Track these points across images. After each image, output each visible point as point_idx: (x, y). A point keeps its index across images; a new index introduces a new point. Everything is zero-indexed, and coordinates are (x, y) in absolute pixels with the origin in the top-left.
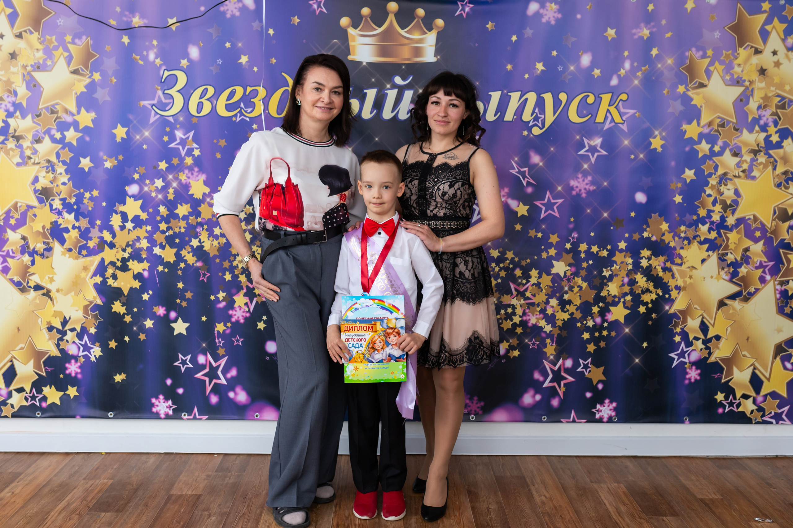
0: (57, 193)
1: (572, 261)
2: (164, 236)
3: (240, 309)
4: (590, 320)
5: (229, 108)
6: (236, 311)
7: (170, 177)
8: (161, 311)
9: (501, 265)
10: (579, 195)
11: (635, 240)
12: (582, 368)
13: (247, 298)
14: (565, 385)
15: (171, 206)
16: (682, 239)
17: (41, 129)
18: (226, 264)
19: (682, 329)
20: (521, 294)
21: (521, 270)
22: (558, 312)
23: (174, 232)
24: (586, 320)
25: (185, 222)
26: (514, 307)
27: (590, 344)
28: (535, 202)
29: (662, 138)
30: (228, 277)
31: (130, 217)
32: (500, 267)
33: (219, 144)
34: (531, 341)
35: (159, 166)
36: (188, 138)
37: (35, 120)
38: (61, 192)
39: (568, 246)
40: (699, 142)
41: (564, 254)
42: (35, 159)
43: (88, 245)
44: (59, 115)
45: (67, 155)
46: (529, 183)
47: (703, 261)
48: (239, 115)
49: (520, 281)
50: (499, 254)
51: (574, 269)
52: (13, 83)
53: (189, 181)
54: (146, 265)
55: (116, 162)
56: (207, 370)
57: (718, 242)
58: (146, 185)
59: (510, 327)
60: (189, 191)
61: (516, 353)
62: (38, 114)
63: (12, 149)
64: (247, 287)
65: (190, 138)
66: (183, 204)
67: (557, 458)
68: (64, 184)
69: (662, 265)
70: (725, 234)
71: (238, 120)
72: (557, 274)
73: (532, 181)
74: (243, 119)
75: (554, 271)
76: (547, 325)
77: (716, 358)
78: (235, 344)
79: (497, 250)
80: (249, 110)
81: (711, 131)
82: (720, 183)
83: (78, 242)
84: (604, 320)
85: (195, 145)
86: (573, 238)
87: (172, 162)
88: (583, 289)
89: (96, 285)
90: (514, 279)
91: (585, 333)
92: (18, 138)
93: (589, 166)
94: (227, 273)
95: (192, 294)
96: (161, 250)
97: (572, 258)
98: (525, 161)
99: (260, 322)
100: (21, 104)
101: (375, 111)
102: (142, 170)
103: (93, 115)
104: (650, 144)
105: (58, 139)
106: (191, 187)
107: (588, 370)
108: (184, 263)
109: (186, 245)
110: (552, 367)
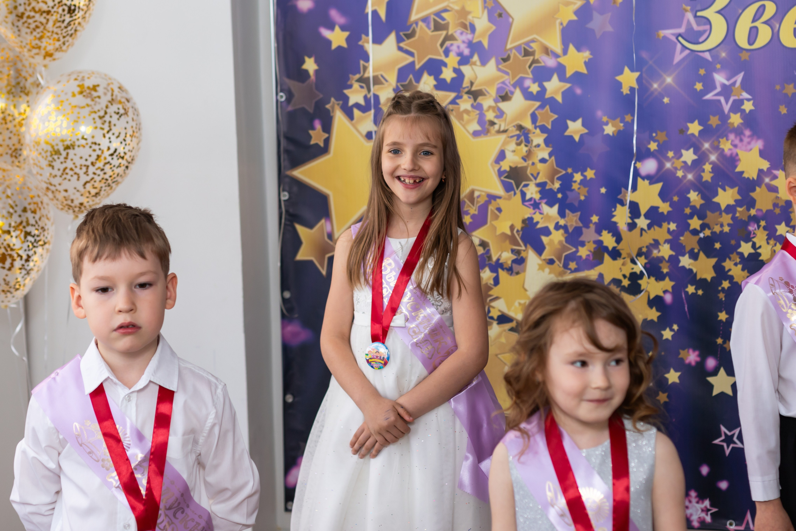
0: (532, 175)
2: (696, 238)
7: (707, 145)
8: (691, 357)
15: (708, 190)
17: (509, 80)
23: (712, 233)
25: (730, 215)
31: (643, 209)
33: (784, 92)
35: (688, 129)
36: (734, 83)
37: (500, 66)
38: (538, 174)
42: (501, 124)
43: (579, 254)
44: (536, 57)
45: (548, 118)
52: (469, 13)
53: (736, 151)
54: (668, 284)
55: (622, 125)
58: (668, 159)
62: (505, 57)
63: (466, 111)
65: (738, 84)
66: (727, 188)
68: (543, 161)
83: (564, 249)
85: (745, 95)
87: (709, 123)
92: (475, 94)
96: (691, 261)
100: (480, 43)
102: (662, 136)
103: (587, 55)
105: (535, 93)
108: (727, 282)
109: (732, 253)
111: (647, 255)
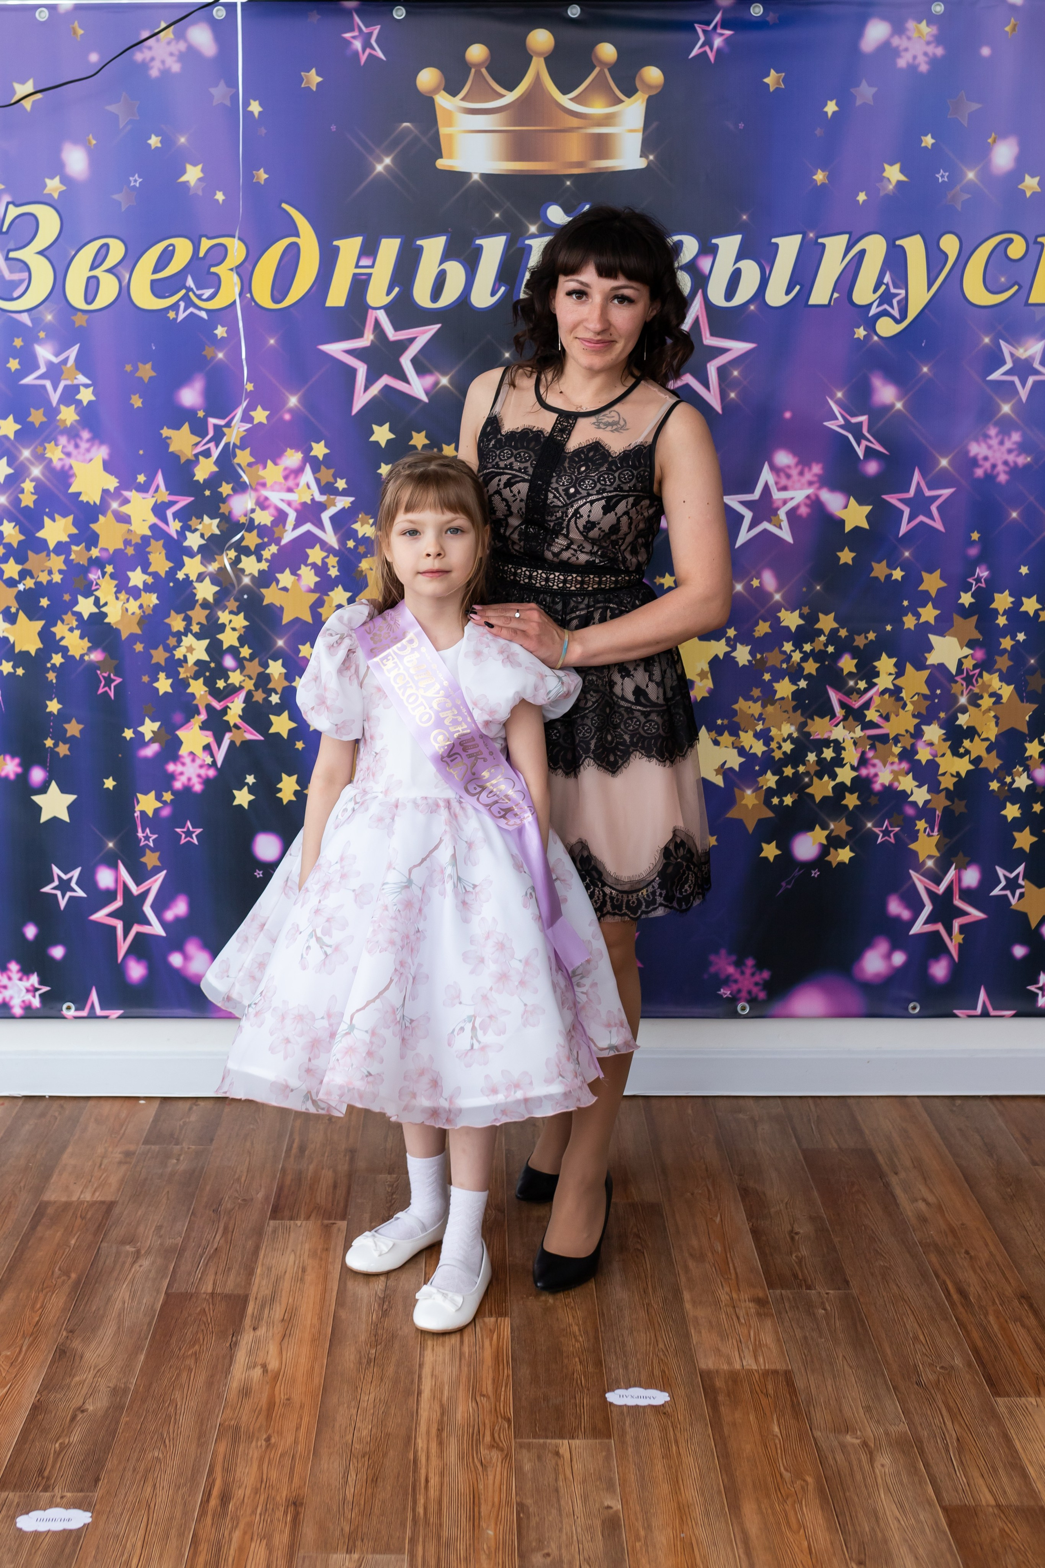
1: (977, 635)
2: (13, 591)
3: (193, 760)
4: (1020, 775)
5: (159, 288)
6: (183, 764)
7: (26, 453)
8: (8, 767)
9: (807, 647)
10: (990, 477)
12: (1002, 889)
13: (209, 733)
14: (963, 928)
15: (29, 520)
18: (159, 656)
20: (855, 715)
21: (853, 658)
22: (943, 755)
23: (36, 583)
24: (1010, 774)
25: (63, 557)
26: (838, 747)
27: (1021, 830)
28: (884, 497)
30: (164, 685)
32: (805, 653)
33: (137, 375)
34: (879, 824)
36: (65, 361)
39: (966, 599)
41: (957, 619)
46: (869, 452)
48: (182, 304)
49: (851, 683)
50: (801, 622)
51: (980, 654)
53: (68, 461)
56: (118, 903)
59: (830, 793)
60: (70, 485)
61: (844, 855)
65: (71, 362)
66: (57, 516)
67: (946, 1101)
71: (182, 316)
72: (942, 667)
73: (878, 447)
74: (192, 313)
75: (933, 659)
76: (919, 786)
78: (183, 841)
79: (797, 612)
80: (207, 293)
85: (82, 379)
86: (978, 580)
87: (30, 419)
88: (1004, 700)
90: (838, 680)
91: (1008, 804)
93: (1013, 409)
94: (162, 676)
95: (81, 726)
96: (7, 625)
97: (977, 627)
98: (861, 399)
99: (240, 789)
101: (502, 290)
106: (74, 475)
107: (1018, 892)
108: (60, 655)
109: (66, 614)
110: (932, 887)
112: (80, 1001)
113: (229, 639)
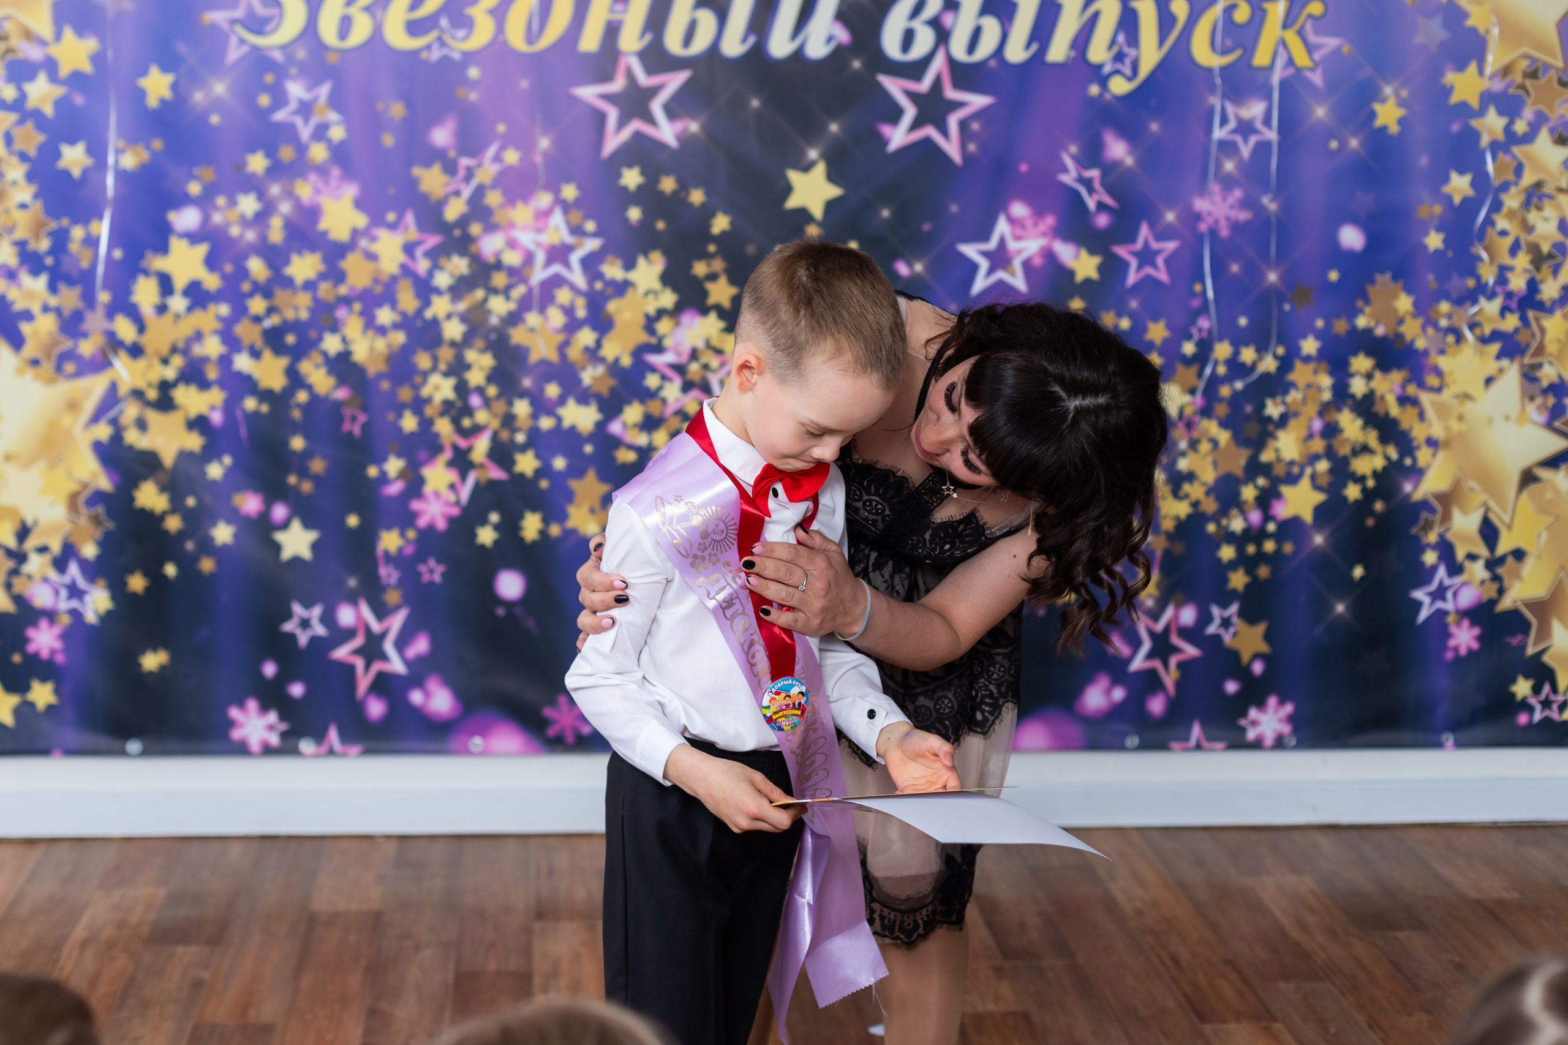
0: (4, 228)
1: (1197, 383)
2: (259, 327)
3: (437, 498)
4: (1235, 517)
5: (414, 28)
6: (427, 502)
7: (275, 190)
8: (250, 504)
10: (1213, 232)
11: (1337, 336)
12: (1217, 628)
13: (454, 471)
14: (1180, 665)
15: (276, 258)
16: (1440, 334)
18: (405, 394)
19: (1441, 536)
23: (282, 320)
24: (1227, 516)
25: (310, 294)
27: (1235, 571)
28: (1115, 248)
29: (1401, 103)
30: (409, 423)
31: (180, 282)
33: (389, 113)
35: (244, 164)
36: (316, 99)
38: (15, 226)
39: (1189, 348)
40: (1481, 113)
41: (1180, 369)
43: (79, 351)
44: (12, 44)
45: (31, 140)
46: (1101, 206)
47: (1489, 381)
48: (435, 46)
51: (1200, 401)
53: (318, 198)
54: (216, 396)
55: (147, 154)
56: (358, 641)
57: (1522, 338)
58: (217, 208)
60: (317, 223)
64: (455, 448)
65: (323, 99)
66: (305, 253)
67: (1161, 830)
68: (23, 206)
69: (1398, 390)
70: (1537, 320)
71: (435, 55)
73: (1108, 200)
74: (445, 54)
77: (1515, 601)
78: (426, 578)
80: (461, 33)
81: (1508, 86)
82: (1527, 205)
83: (55, 342)
84: (1267, 517)
85: (333, 116)
86: (1200, 330)
87: (280, 155)
88: (1222, 445)
89: (99, 448)
91: (1224, 546)
93: (1236, 167)
94: (408, 413)
95: (326, 463)
96: (252, 361)
97: (1198, 376)
98: (1092, 154)
99: (484, 526)
101: (752, 40)
102: (208, 173)
103: (91, 44)
104: (1373, 115)
105: (9, 100)
106: (322, 213)
107: (1232, 630)
108: (305, 392)
109: (312, 350)
110: (1151, 624)
111: (186, 352)
112: (319, 736)
113: (476, 377)
